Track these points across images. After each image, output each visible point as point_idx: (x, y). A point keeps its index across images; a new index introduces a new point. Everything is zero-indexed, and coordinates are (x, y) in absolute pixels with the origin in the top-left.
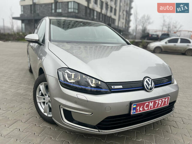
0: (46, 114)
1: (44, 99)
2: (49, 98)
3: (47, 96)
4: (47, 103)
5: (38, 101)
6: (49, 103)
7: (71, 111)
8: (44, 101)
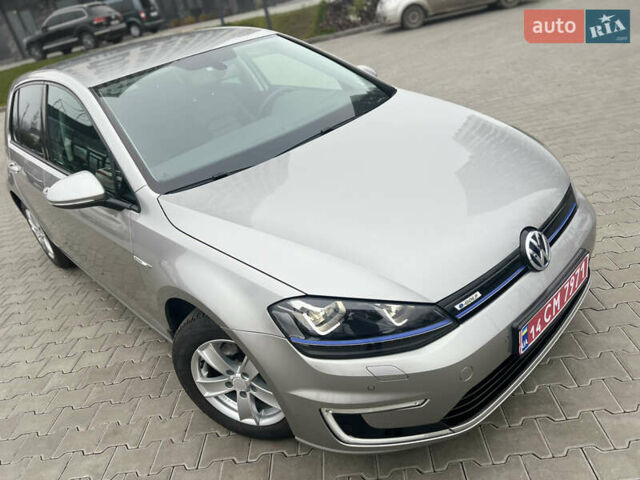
0: (250, 421)
1: (229, 384)
2: (247, 379)
3: (238, 375)
4: (243, 394)
5: (206, 394)
6: (252, 392)
7: (360, 415)
8: (229, 390)
